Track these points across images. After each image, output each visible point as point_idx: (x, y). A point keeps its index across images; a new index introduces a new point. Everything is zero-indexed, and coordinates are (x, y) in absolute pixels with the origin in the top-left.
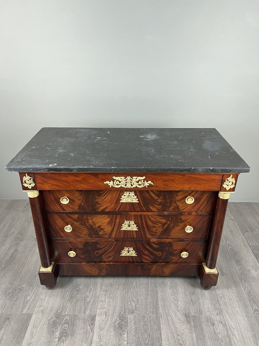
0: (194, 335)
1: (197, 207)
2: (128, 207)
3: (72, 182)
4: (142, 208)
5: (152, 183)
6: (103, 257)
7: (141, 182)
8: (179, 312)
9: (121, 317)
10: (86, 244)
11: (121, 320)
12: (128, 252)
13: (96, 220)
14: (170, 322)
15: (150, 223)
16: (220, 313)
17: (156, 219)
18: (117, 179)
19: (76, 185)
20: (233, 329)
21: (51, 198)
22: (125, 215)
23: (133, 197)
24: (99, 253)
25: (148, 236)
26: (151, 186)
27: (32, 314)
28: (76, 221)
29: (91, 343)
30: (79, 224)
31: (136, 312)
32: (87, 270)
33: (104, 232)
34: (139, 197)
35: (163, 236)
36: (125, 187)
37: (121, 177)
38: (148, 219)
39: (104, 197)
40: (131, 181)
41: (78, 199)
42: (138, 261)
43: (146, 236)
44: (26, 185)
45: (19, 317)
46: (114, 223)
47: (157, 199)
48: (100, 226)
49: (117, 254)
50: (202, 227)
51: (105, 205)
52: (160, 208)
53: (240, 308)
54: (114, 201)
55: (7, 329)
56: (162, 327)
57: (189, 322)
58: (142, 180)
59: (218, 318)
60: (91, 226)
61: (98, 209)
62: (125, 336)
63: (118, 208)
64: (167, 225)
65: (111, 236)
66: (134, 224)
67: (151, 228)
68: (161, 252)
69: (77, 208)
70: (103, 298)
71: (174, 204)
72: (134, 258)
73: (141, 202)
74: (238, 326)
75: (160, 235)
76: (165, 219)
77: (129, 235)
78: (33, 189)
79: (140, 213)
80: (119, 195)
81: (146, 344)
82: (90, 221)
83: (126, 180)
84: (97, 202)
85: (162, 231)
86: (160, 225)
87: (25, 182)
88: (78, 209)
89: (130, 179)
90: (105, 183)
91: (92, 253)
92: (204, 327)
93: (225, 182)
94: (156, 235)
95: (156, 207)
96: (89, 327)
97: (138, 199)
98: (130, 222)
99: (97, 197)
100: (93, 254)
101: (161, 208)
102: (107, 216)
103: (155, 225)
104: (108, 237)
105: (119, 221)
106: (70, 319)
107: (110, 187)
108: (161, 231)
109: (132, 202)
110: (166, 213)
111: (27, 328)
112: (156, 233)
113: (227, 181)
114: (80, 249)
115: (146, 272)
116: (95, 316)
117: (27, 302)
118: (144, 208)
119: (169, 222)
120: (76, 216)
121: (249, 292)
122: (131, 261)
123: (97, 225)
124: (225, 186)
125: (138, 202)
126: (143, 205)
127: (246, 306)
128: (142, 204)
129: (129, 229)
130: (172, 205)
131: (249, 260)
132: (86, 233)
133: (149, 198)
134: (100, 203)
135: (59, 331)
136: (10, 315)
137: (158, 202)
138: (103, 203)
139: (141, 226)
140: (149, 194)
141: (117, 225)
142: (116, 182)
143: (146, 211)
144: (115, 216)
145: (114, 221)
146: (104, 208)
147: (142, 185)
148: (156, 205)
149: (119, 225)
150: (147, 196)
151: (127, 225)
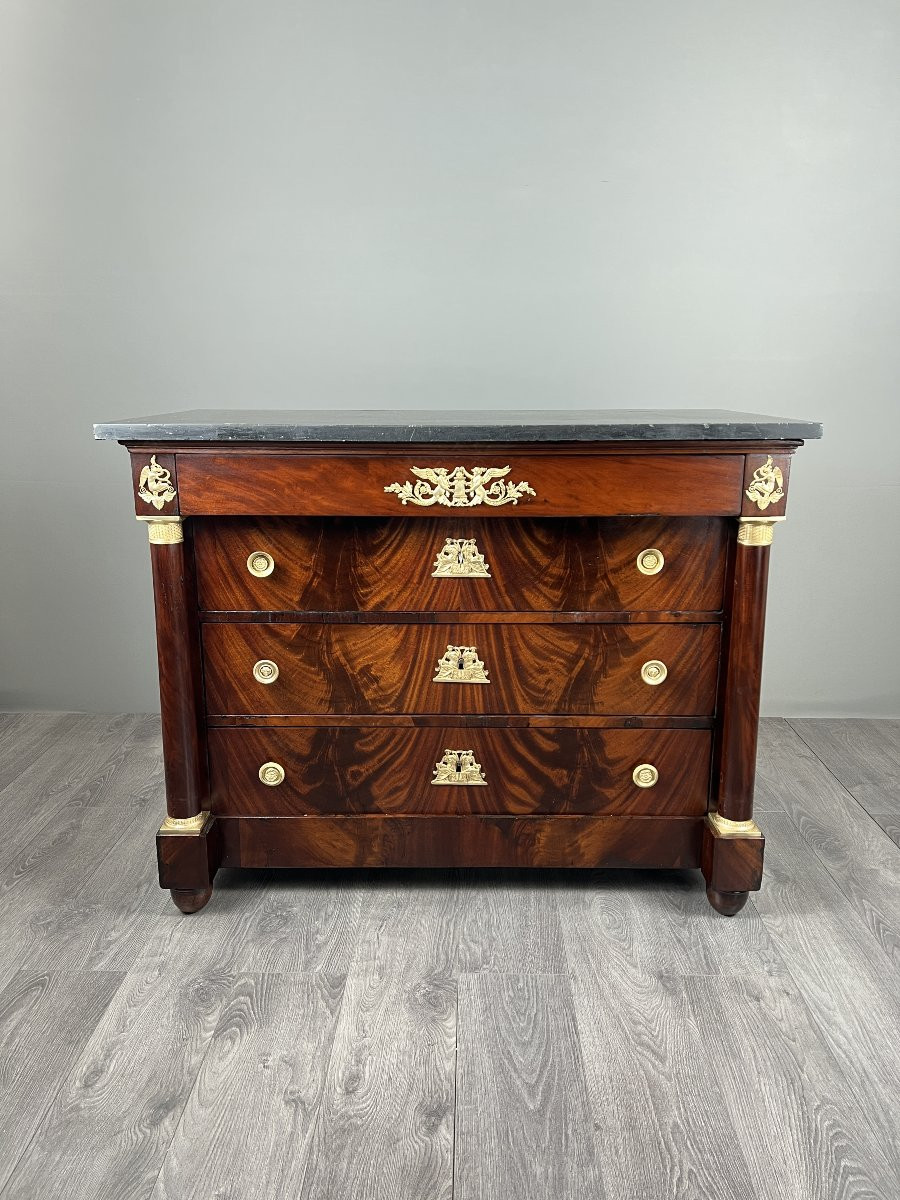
0: (692, 1023)
1: (674, 593)
2: (458, 594)
3: (289, 485)
4: (500, 601)
5: (530, 491)
6: (375, 790)
7: (498, 485)
8: (635, 967)
9: (435, 979)
10: (321, 736)
11: (436, 985)
12: (459, 770)
13: (354, 645)
14: (607, 992)
15: (526, 656)
16: (782, 969)
17: (546, 641)
18: (424, 477)
19: (302, 497)
20: (830, 1009)
21: (217, 562)
22: (448, 627)
23: (473, 559)
24: (360, 774)
25: (522, 707)
26: (526, 503)
27: (126, 973)
28: (292, 646)
29: (331, 1039)
30: (300, 660)
31: (485, 966)
32: (319, 843)
33: (381, 689)
34: (492, 559)
35: (570, 707)
36: (449, 504)
37: (438, 470)
38: (521, 643)
39: (383, 559)
40: (467, 484)
41: (301, 566)
42: (490, 809)
43: (517, 709)
44: (146, 497)
45: (79, 979)
46: (412, 657)
47: (548, 567)
48: (368, 667)
49: (422, 778)
50: (695, 668)
51: (386, 586)
52: (557, 597)
53: (848, 959)
54: (414, 572)
55: (34, 1008)
56: (576, 1002)
57: (673, 992)
58: (499, 479)
59: (773, 982)
60: (340, 668)
61: (363, 604)
62: (451, 1023)
63: (425, 601)
64: (581, 663)
65: (401, 708)
66: (477, 661)
67: (531, 675)
68: (565, 767)
69: (297, 598)
70: (372, 935)
71: (601, 582)
72: (476, 791)
73: (497, 574)
74: (846, 1002)
75: (562, 700)
76: (576, 639)
77: (460, 702)
78: (168, 510)
79: (497, 618)
80: (430, 553)
81: (524, 1044)
82: (337, 647)
83: (452, 480)
84: (361, 576)
85: (568, 684)
86: (561, 664)
87: (146, 485)
88: (302, 602)
89: (465, 476)
90: (387, 489)
91: (337, 774)
92: (725, 1002)
93: (753, 483)
94: (549, 703)
95: (545, 596)
96: (322, 1003)
97: (487, 566)
98: (462, 651)
99: (360, 559)
100: (343, 777)
101: (562, 598)
102: (392, 627)
103: (544, 664)
104: (393, 710)
105: (430, 649)
106: (256, 983)
107: (404, 502)
108: (563, 685)
109: (471, 575)
110: (576, 616)
111: (107, 1005)
112: (549, 692)
113: (757, 478)
114: (300, 758)
115: (520, 849)
116: (344, 977)
117: (110, 943)
118: (508, 600)
119: (587, 650)
120: (290, 630)
121: (879, 922)
122: (469, 808)
123: (361, 662)
124: (752, 495)
125: (489, 576)
126: (503, 589)
127: (868, 955)
128: (500, 583)
129: (461, 676)
130: (596, 585)
131: (873, 848)
132: (323, 696)
133: (523, 563)
134: (370, 580)
135: (217, 1014)
136: (47, 975)
137: (551, 576)
138: (380, 580)
139: (497, 667)
140: (522, 547)
141: (421, 663)
142: (422, 485)
143: (513, 608)
144: (415, 628)
145: (412, 647)
146: (383, 599)
147: (501, 497)
148: (544, 589)
149: (428, 662)
150: (515, 556)
151: (453, 664)
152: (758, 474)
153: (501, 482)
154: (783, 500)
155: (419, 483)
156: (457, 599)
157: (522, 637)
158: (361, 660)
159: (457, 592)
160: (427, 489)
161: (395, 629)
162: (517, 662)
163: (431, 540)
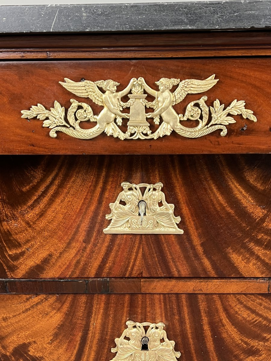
2: (140, 255)
4: (196, 263)
5: (249, 114)
7: (197, 105)
17: (258, 314)
18: (82, 94)
22: (127, 297)
23: (158, 209)
26: (241, 132)
34: (185, 210)
36: (122, 136)
37: (103, 84)
38: (223, 316)
39: (37, 210)
40: (150, 104)
46: (80, 334)
47: (263, 220)
48: (25, 347)
51: (42, 246)
54: (79, 226)
58: (199, 95)
61: (13, 269)
63: (96, 264)
66: (166, 339)
67: (236, 357)
73: (192, 230)
79: (191, 286)
80: (100, 202)
83: (125, 99)
84: (8, 234)
89: (145, 92)
90: (25, 114)
95: (258, 258)
97: (179, 219)
98: (146, 328)
99: (6, 211)
102: (52, 299)
103: (255, 343)
105: (104, 325)
107: (53, 134)
118: (207, 263)
125: (181, 232)
126: (200, 249)
129: (145, 359)
133: (228, 214)
134: (21, 238)
138: (34, 238)
139: (192, 347)
140: (227, 192)
141: (92, 342)
142: (80, 107)
143: (213, 273)
144: (83, 299)
145: (80, 323)
146: (38, 262)
147: (202, 124)
148: (257, 250)
149: (102, 341)
150: (217, 206)
151: (134, 345)
153: (202, 101)
155: (75, 104)
156: (138, 263)
157: (226, 310)
158: (14, 338)
159: (137, 253)
160: (87, 113)
161: (57, 300)
162: (219, 341)
163: (100, 185)
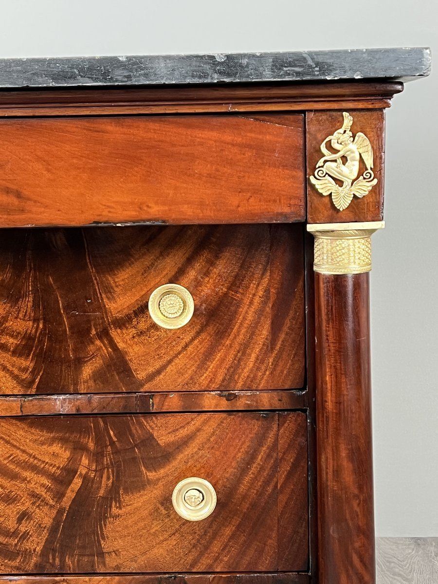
1: (222, 360)
35: (62, 561)
50: (270, 489)
52: (25, 370)
64: (77, 483)
71: (98, 342)
75: (48, 548)
76: (64, 441)
85: (57, 520)
86: (43, 485)
93: (320, 163)
95: (5, 369)
101: (34, 373)
108: (48, 522)
110: (60, 404)
112: (25, 536)
113: (328, 155)
119: (85, 461)
124: (323, 186)
130: (91, 348)
152: (329, 147)
154: (377, 190)
